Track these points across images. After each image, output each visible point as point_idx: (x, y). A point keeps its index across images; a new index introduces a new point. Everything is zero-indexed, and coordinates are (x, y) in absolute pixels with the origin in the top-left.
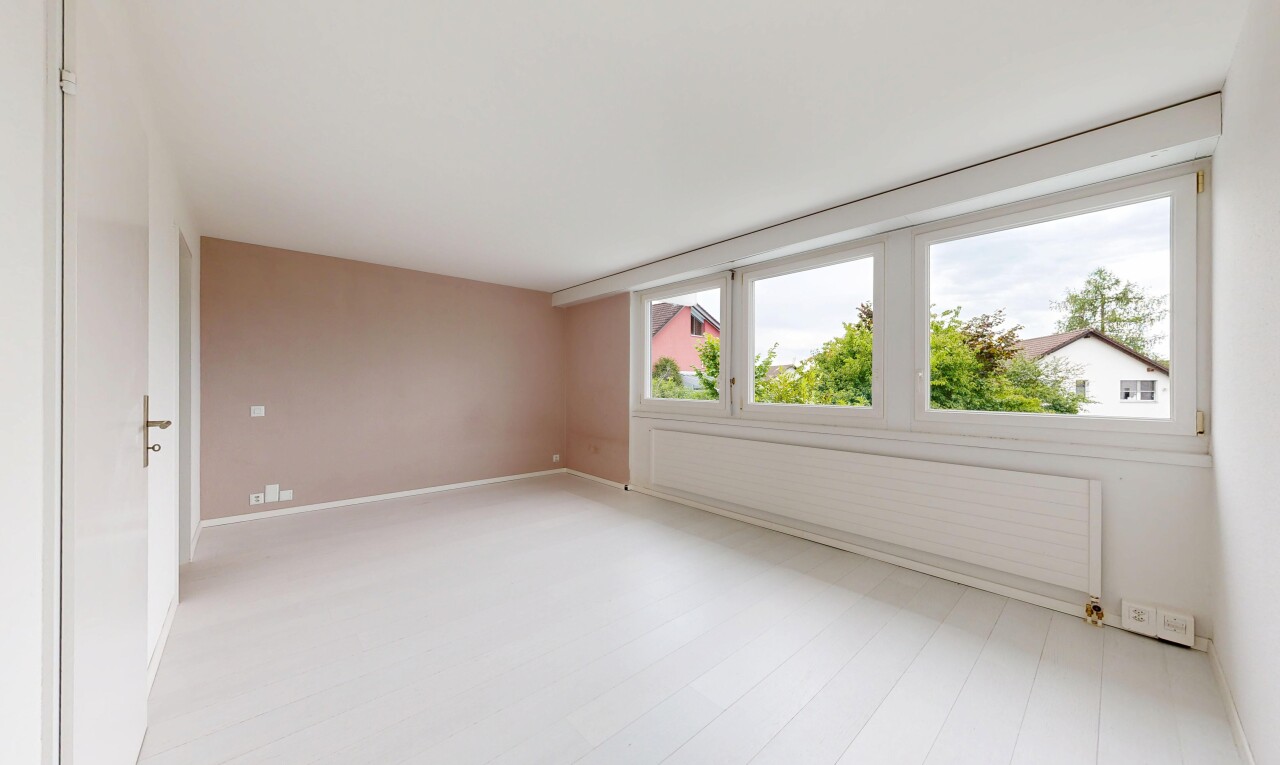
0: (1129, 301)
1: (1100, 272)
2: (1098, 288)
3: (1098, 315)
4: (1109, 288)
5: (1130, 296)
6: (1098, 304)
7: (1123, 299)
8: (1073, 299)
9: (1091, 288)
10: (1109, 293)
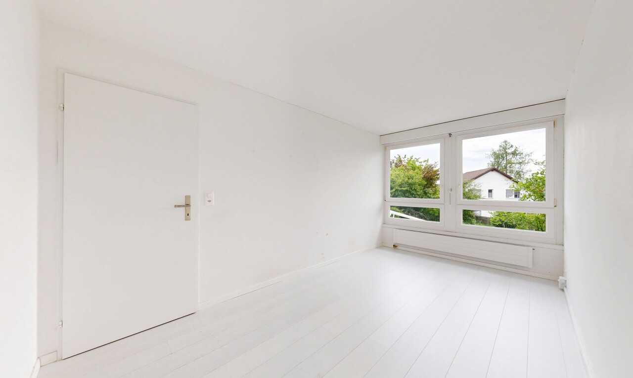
0: (517, 155)
1: (506, 142)
2: (505, 149)
3: (505, 160)
4: (509, 149)
5: (517, 152)
6: (505, 156)
7: (514, 154)
8: (495, 153)
9: (501, 149)
10: (509, 151)
